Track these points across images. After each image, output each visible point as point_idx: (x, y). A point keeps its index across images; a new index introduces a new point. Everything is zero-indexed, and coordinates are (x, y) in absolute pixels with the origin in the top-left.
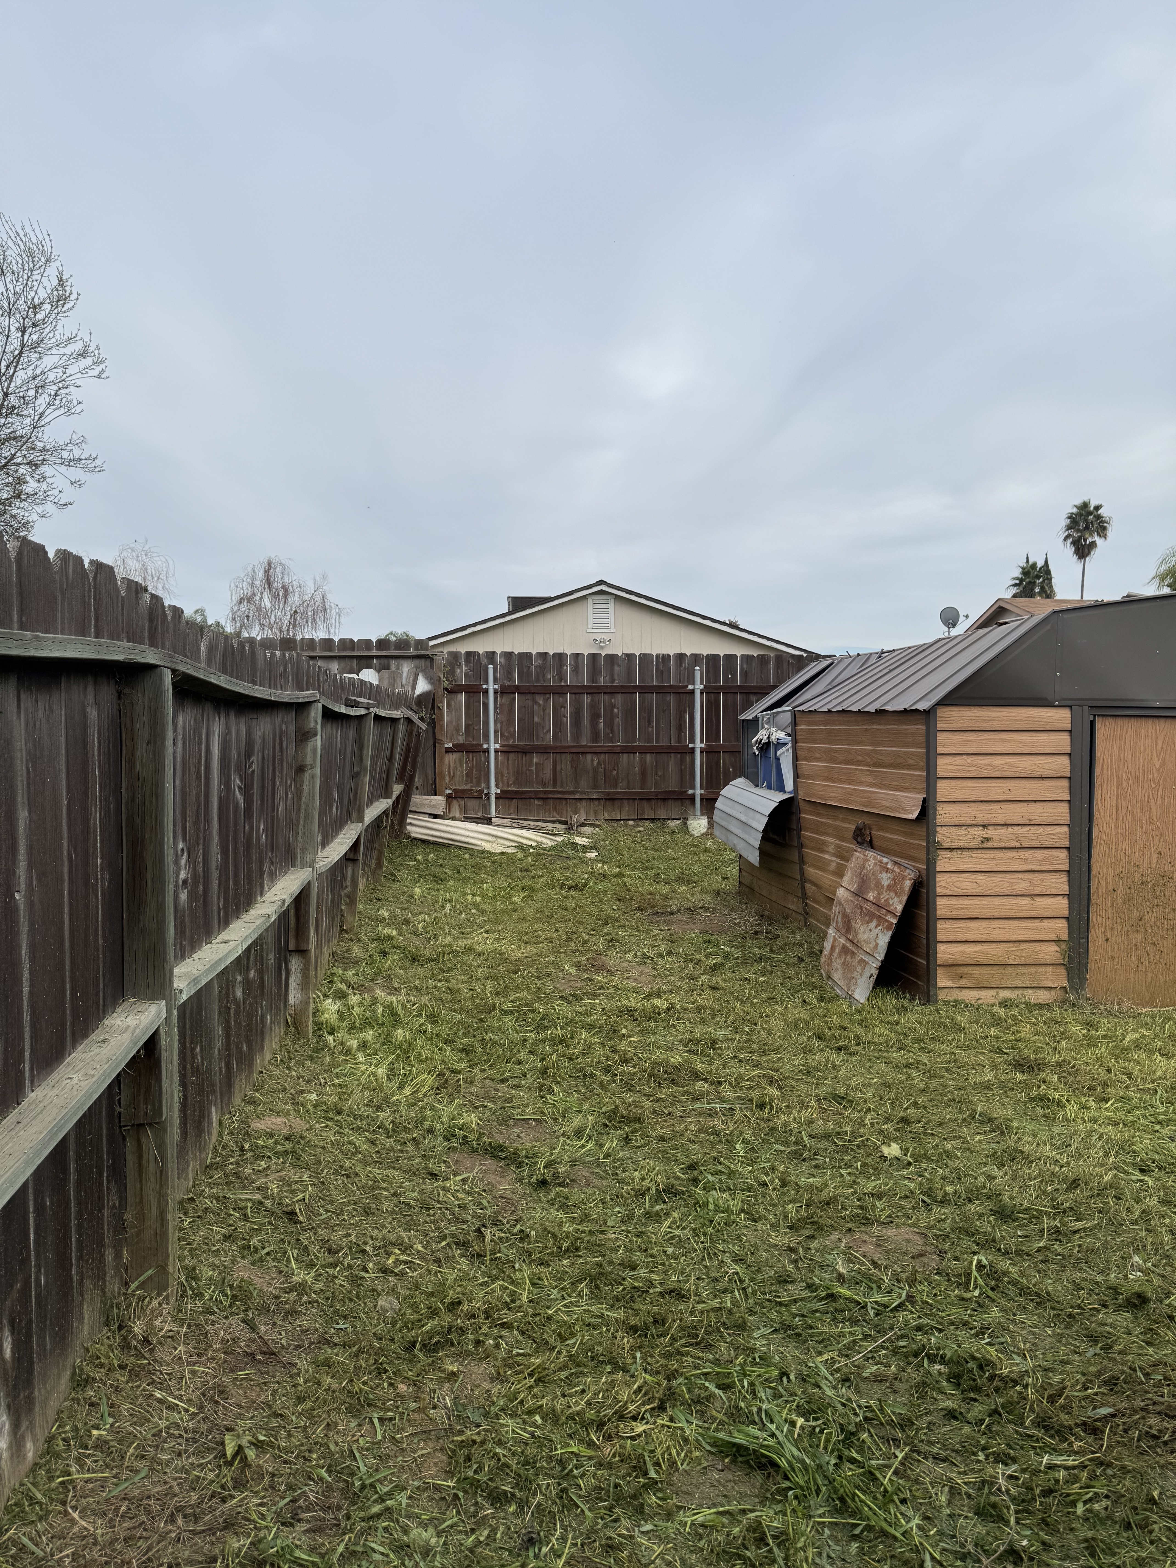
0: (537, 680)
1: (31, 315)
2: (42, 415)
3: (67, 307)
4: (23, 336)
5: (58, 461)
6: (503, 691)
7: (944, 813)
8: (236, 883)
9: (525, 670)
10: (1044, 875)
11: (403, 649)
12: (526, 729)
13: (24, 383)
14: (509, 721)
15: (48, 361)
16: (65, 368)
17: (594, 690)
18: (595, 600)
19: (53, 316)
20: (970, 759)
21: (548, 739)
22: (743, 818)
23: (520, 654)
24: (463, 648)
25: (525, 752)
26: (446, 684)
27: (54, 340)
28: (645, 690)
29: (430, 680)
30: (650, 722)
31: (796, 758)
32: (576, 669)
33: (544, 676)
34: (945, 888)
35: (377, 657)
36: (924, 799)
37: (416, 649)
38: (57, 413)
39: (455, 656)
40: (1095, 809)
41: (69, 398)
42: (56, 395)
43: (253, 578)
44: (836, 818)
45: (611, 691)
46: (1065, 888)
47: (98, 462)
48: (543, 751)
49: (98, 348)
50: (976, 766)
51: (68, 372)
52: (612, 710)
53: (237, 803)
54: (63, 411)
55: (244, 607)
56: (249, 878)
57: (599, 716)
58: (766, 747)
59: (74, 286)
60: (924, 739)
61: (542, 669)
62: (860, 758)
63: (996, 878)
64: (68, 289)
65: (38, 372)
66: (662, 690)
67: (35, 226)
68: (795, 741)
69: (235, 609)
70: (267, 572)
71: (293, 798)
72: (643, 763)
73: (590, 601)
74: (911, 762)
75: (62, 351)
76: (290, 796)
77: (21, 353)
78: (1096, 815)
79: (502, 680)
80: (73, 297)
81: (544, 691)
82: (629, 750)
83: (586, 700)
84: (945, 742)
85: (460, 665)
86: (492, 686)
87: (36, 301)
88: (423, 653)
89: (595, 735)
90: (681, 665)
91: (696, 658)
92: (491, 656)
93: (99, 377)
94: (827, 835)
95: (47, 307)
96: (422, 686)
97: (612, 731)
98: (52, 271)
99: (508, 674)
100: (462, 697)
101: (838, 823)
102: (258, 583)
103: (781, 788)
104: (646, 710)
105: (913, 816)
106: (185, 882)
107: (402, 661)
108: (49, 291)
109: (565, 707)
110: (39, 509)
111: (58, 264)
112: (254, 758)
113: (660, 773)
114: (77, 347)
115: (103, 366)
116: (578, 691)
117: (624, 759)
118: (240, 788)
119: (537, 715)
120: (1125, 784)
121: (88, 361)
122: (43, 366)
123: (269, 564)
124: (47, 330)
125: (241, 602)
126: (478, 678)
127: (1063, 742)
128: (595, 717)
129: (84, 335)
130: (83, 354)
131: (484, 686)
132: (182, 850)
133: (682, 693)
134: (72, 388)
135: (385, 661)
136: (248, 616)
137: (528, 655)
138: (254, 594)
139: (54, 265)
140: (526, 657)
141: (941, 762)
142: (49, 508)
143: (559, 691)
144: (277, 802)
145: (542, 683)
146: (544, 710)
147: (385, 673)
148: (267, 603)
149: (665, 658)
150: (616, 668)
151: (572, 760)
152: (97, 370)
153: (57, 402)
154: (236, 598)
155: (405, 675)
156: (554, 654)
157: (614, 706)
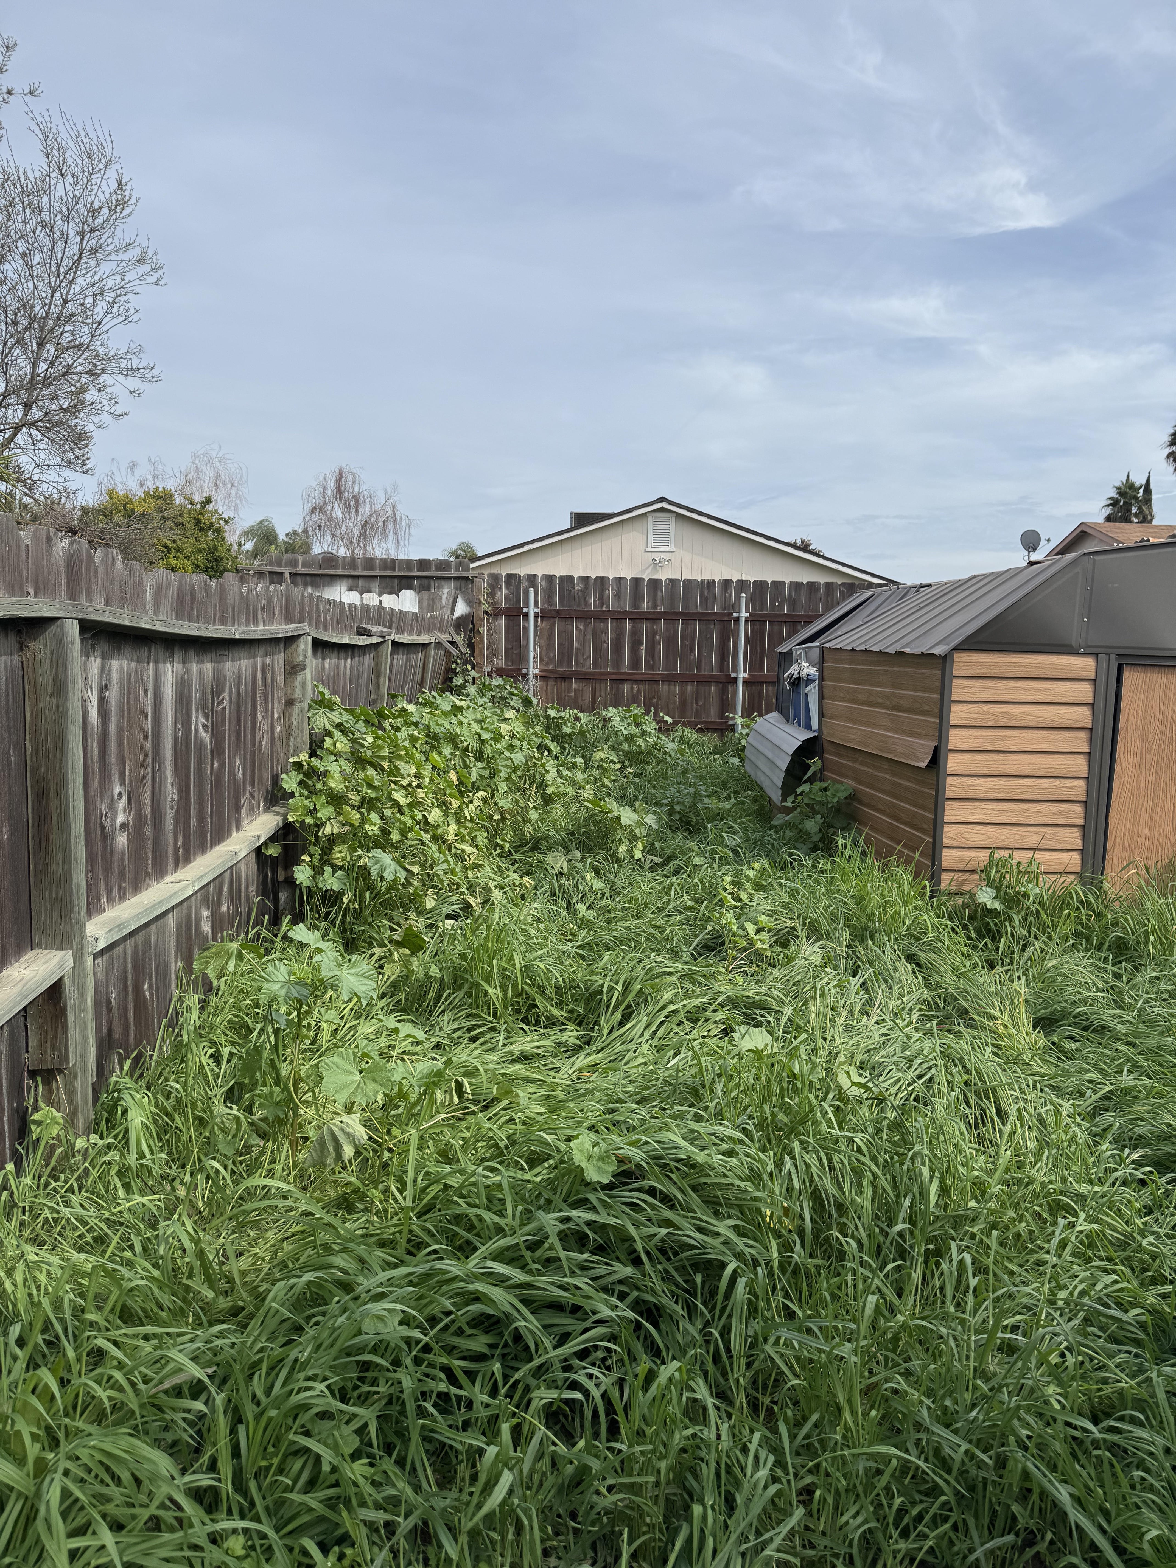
0: (578, 605)
1: (90, 220)
2: (99, 323)
3: (125, 213)
4: (82, 240)
5: (116, 370)
6: (544, 616)
7: (953, 762)
8: (201, 818)
9: (566, 593)
10: (1055, 830)
11: (444, 570)
12: (566, 655)
13: (83, 290)
14: (549, 646)
15: (106, 268)
16: (123, 275)
17: (636, 617)
18: (656, 518)
19: (112, 222)
20: (986, 707)
21: (588, 667)
22: (770, 755)
23: (561, 578)
24: (504, 571)
25: (564, 678)
26: (486, 607)
27: (112, 247)
28: (688, 617)
29: (469, 603)
30: (692, 650)
31: (822, 697)
32: (618, 595)
33: (585, 600)
34: (952, 839)
35: (418, 577)
36: (936, 747)
37: (457, 570)
38: (116, 321)
39: (495, 578)
40: (1117, 761)
41: (127, 305)
42: (114, 303)
43: (325, 488)
44: (855, 760)
45: (654, 617)
46: (1079, 844)
47: (155, 372)
48: (583, 677)
49: (156, 254)
50: (992, 714)
51: (127, 279)
52: (654, 637)
53: (202, 741)
54: (120, 319)
55: (315, 517)
56: (220, 813)
57: (641, 643)
58: (797, 682)
59: (136, 188)
60: (939, 684)
61: (585, 592)
62: (880, 700)
63: (1006, 831)
64: (127, 193)
65: (96, 278)
66: (705, 618)
67: (97, 126)
68: (822, 679)
69: (307, 518)
70: (339, 481)
71: (282, 731)
72: (683, 693)
73: (651, 519)
74: (927, 708)
75: (121, 256)
76: (278, 729)
77: (80, 258)
78: (1117, 769)
79: (543, 604)
80: (133, 201)
81: (585, 616)
82: (670, 679)
83: (628, 626)
84: (959, 689)
85: (501, 588)
86: (533, 610)
87: (96, 205)
88: (464, 574)
89: (635, 662)
90: (726, 591)
91: (742, 585)
92: (532, 579)
93: (156, 284)
94: (846, 776)
95: (105, 211)
96: (461, 609)
97: (653, 658)
98: (112, 174)
99: (549, 598)
100: (502, 622)
101: (857, 766)
102: (329, 492)
103: (808, 727)
104: (688, 637)
105: (923, 765)
106: (123, 825)
107: (443, 583)
108: (108, 196)
109: (606, 633)
110: (96, 419)
111: (118, 166)
112: (225, 695)
113: (700, 703)
114: (135, 253)
115: (160, 272)
116: (619, 617)
117: (663, 688)
118: (204, 726)
119: (578, 640)
120: (1150, 736)
121: (146, 268)
122: (100, 273)
123: (341, 474)
124: (105, 236)
125: (313, 511)
126: (518, 601)
127: (1085, 693)
128: (636, 644)
129: (142, 240)
130: (141, 261)
131: (525, 610)
132: (120, 794)
133: (728, 621)
134: (130, 296)
135: (426, 581)
136: (320, 526)
137: (570, 579)
138: (325, 504)
139: (114, 167)
140: (567, 580)
141: (955, 709)
142: (105, 418)
143: (601, 617)
144: (259, 735)
145: (583, 608)
146: (585, 635)
147: (425, 594)
148: (338, 513)
149: (711, 584)
150: (659, 593)
151: (611, 688)
152: (156, 276)
153: (115, 310)
154: (308, 507)
155: (445, 597)
156: (596, 578)
157: (655, 633)
